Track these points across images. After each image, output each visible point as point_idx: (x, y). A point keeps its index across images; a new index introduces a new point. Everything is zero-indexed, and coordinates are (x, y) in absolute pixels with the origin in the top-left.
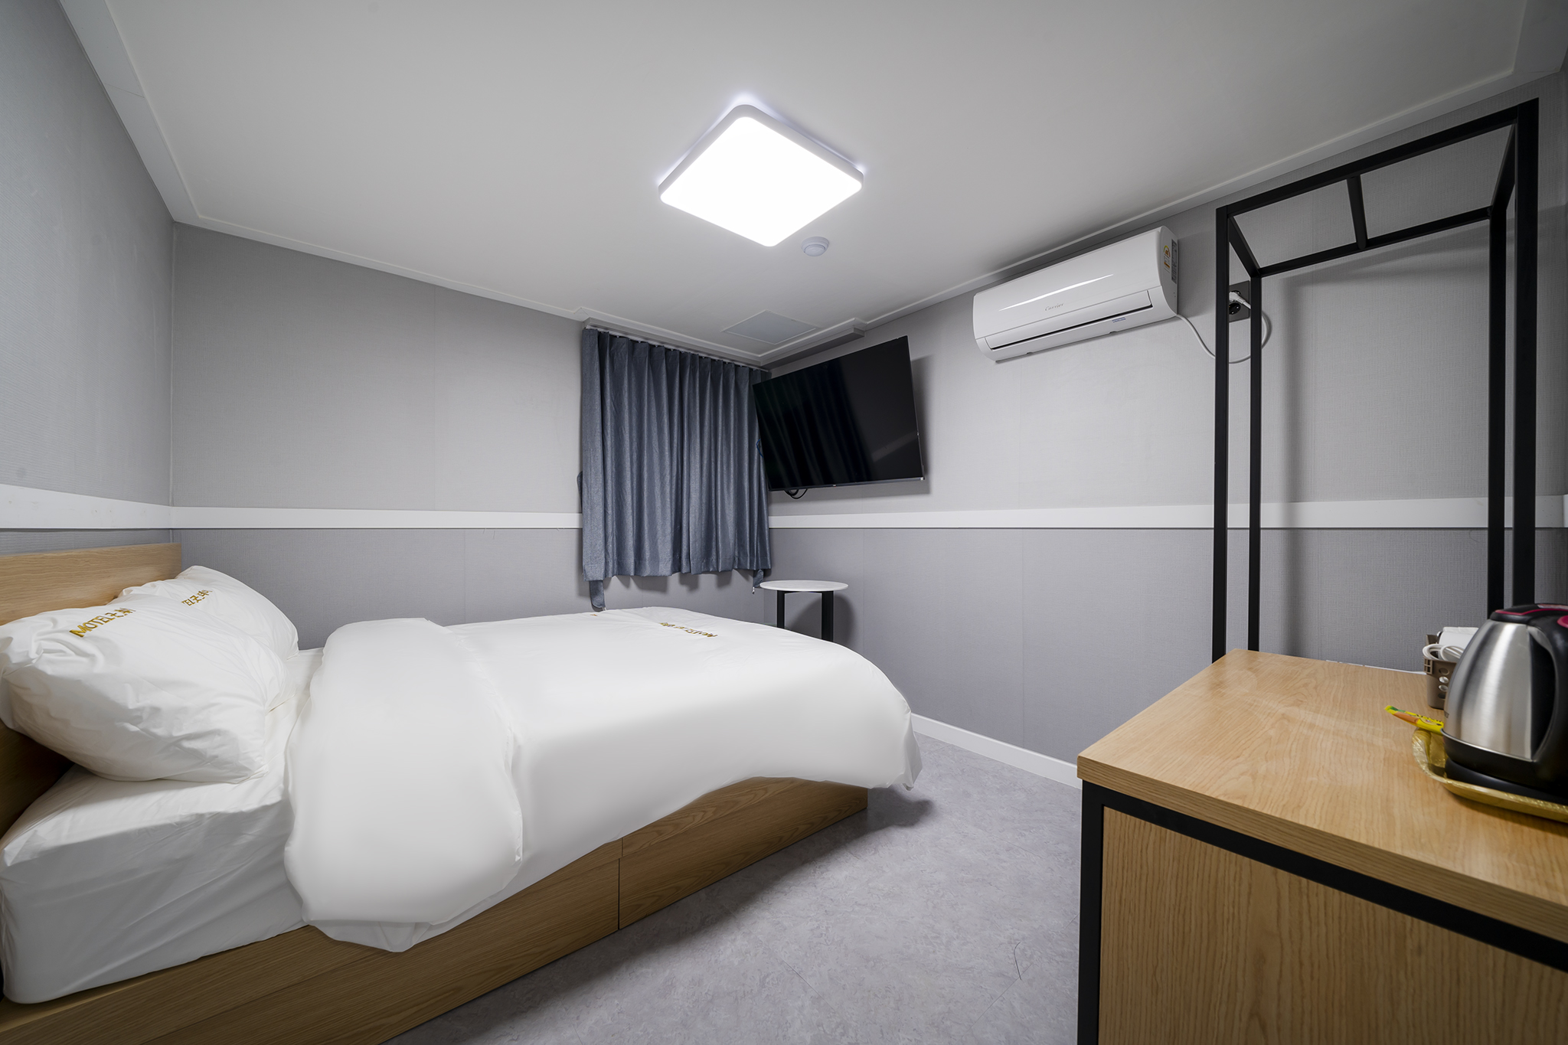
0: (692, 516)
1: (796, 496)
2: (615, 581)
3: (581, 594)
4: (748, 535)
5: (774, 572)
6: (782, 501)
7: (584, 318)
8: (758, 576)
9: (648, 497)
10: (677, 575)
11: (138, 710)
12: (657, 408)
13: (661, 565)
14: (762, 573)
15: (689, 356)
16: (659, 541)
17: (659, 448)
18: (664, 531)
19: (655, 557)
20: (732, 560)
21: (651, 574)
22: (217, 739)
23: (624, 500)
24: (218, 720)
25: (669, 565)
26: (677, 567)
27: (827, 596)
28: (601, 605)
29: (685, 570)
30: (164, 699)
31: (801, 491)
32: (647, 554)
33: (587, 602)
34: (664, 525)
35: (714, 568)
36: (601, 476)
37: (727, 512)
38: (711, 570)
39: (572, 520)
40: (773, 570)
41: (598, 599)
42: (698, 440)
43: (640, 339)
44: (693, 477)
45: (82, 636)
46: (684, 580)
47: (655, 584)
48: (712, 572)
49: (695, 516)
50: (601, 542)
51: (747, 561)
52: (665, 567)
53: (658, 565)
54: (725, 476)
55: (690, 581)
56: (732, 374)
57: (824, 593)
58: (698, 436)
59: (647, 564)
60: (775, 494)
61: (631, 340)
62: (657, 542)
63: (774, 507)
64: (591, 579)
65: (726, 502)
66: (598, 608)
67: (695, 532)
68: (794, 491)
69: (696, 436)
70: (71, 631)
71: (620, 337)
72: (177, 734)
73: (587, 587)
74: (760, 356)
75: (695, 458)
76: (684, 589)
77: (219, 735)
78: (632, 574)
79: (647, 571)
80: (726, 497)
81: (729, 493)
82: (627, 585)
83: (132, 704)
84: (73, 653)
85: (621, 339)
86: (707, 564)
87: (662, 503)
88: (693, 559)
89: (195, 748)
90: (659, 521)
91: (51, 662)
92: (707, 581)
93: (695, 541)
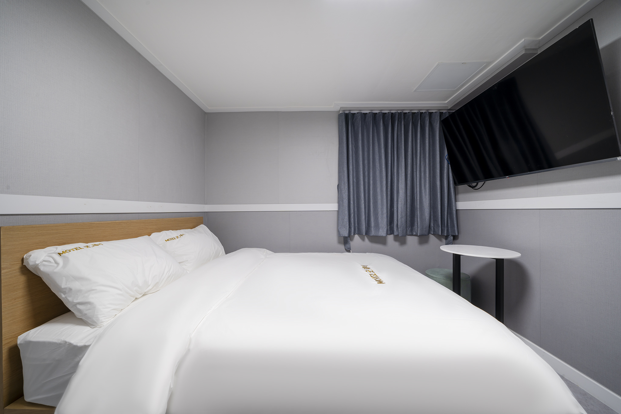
0: (400, 203)
1: (476, 188)
2: (357, 237)
3: (339, 242)
4: (440, 214)
5: (461, 237)
6: (466, 192)
7: (337, 108)
8: (449, 239)
9: (373, 194)
10: (392, 236)
11: (65, 288)
12: (378, 146)
13: (380, 230)
14: (452, 238)
15: (397, 114)
16: (379, 217)
17: (380, 167)
18: (382, 212)
19: (377, 226)
20: (428, 229)
21: (375, 235)
22: (89, 306)
23: (360, 196)
24: (92, 298)
25: (385, 231)
26: (391, 231)
27: (499, 262)
28: (349, 249)
29: (396, 233)
30: (75, 285)
31: (480, 184)
32: (373, 224)
33: (342, 247)
34: (382, 208)
35: (416, 233)
36: (347, 184)
37: (424, 200)
38: (414, 234)
39: (334, 207)
40: (460, 236)
41: (348, 246)
42: (403, 160)
43: (368, 112)
44: (400, 181)
45: (61, 255)
46: (396, 238)
47: (380, 240)
48: (415, 235)
49: (402, 204)
50: (347, 217)
51: (439, 230)
52: (382, 232)
53: (379, 230)
54: (423, 179)
55: (400, 239)
56: (427, 119)
57: (497, 260)
58: (403, 158)
59: (373, 229)
60: (461, 187)
61: (364, 113)
62: (378, 218)
63: (460, 196)
64: (344, 236)
65: (423, 194)
66: (348, 250)
67: (402, 212)
68: (474, 184)
69: (402, 158)
70: (58, 253)
71: (357, 113)
72: (75, 301)
73: (342, 239)
74: (446, 102)
75: (402, 171)
76: (397, 244)
77: (90, 304)
78: (364, 234)
79: (373, 233)
80: (423, 191)
81: (425, 189)
82: (363, 240)
83: (63, 286)
84: (53, 262)
85: (358, 114)
86: (412, 230)
87: (381, 197)
88: (400, 227)
89: (80, 308)
90: (379, 206)
91: (44, 265)
92: (412, 241)
93: (402, 217)
